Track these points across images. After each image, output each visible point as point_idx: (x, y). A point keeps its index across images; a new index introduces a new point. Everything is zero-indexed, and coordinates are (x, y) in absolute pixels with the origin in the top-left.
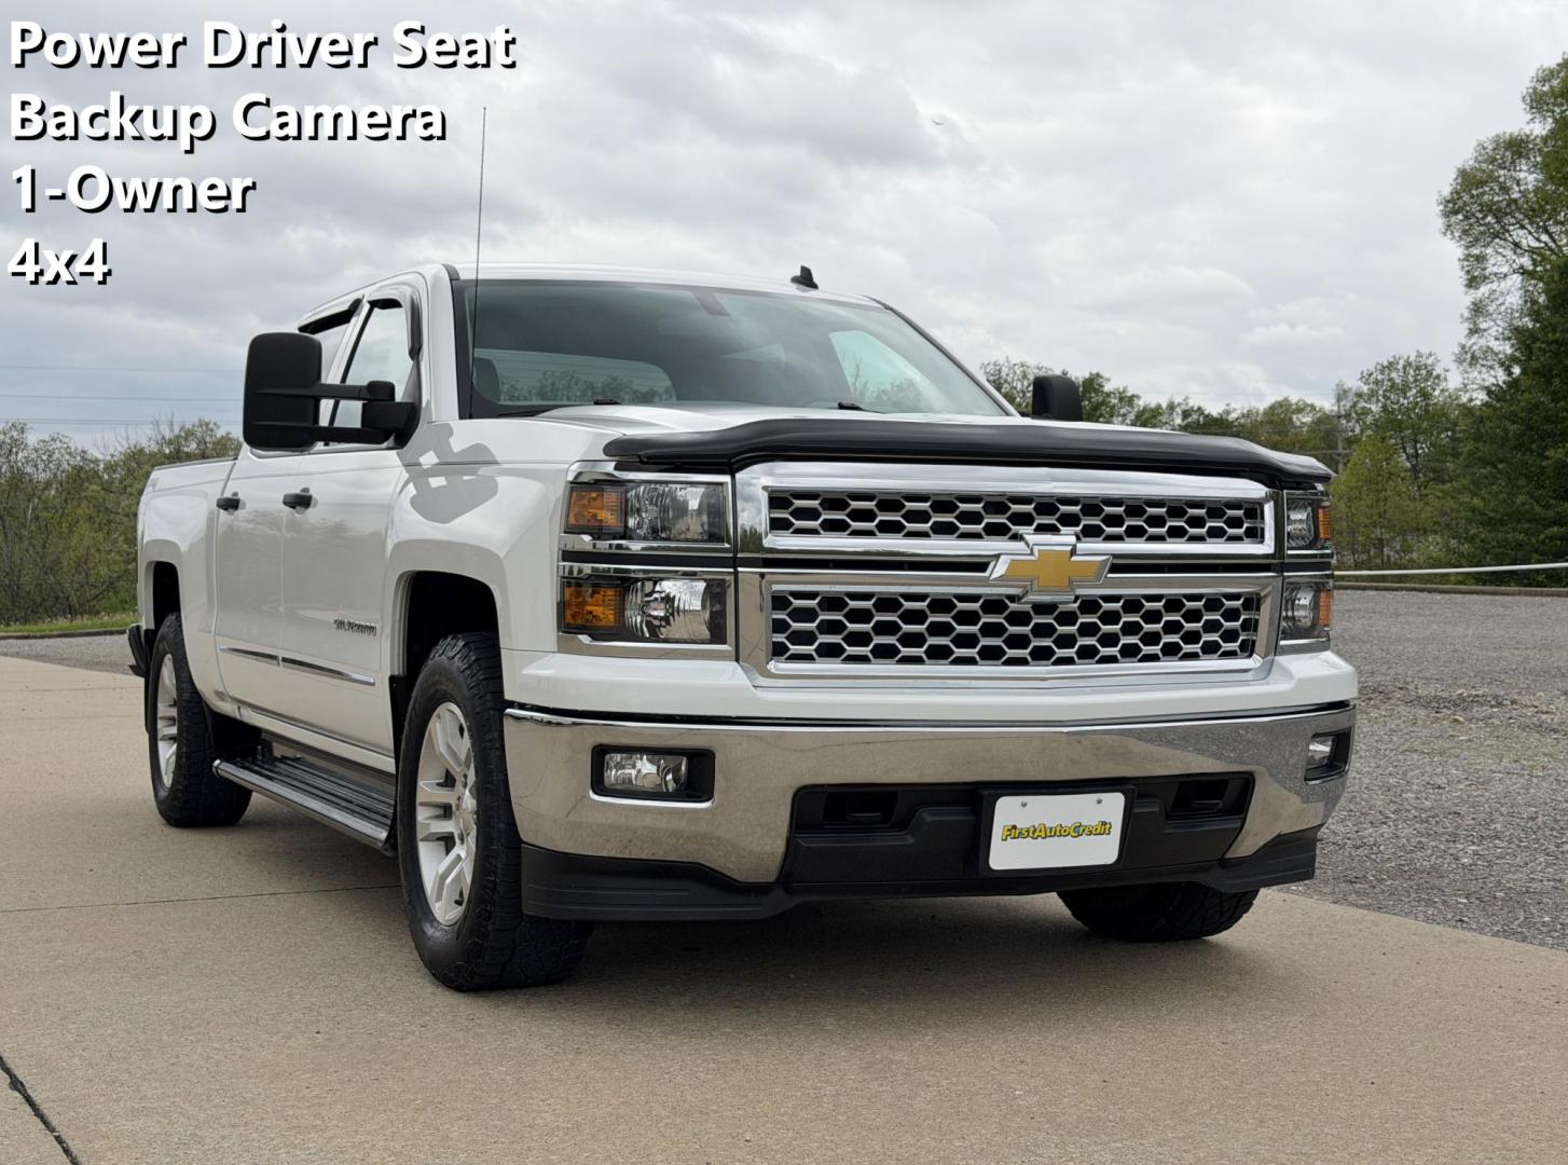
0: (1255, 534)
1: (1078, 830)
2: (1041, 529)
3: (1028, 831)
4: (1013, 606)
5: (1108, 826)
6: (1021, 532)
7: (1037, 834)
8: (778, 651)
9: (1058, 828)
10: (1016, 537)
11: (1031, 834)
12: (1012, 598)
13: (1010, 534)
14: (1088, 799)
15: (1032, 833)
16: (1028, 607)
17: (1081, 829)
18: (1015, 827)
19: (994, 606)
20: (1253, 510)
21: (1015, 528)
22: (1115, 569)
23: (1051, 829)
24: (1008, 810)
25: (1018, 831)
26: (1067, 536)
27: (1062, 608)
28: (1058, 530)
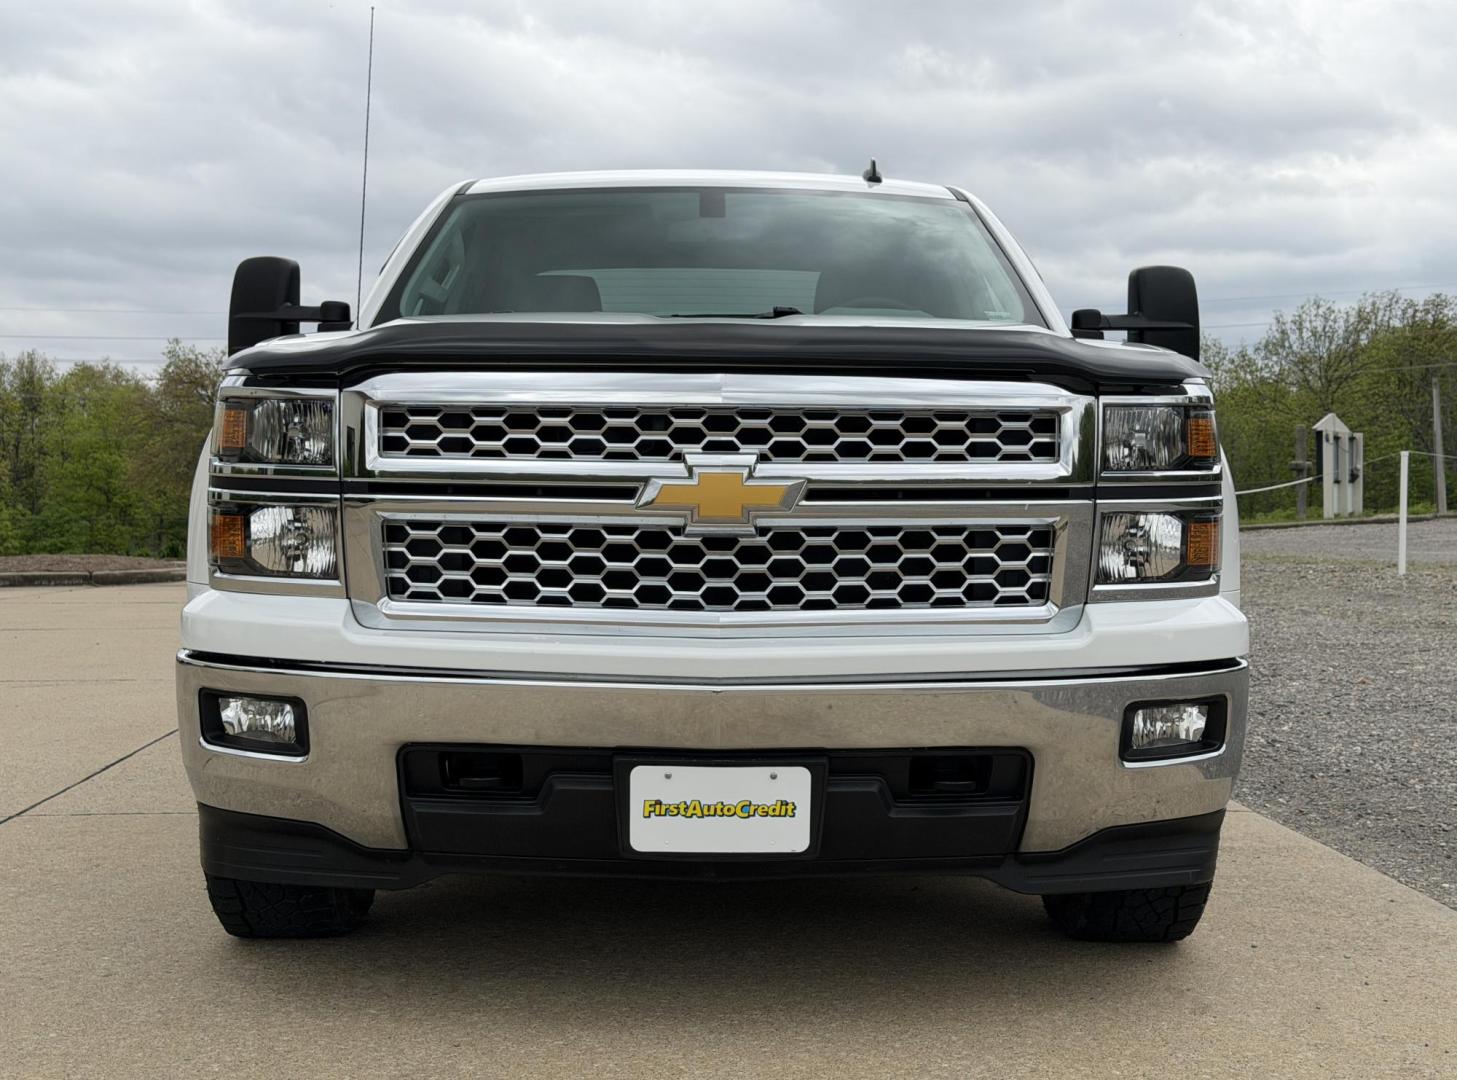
0: (1049, 451)
1: (748, 810)
2: (712, 448)
3: (678, 808)
4: (677, 539)
5: (790, 807)
6: (685, 451)
7: (690, 811)
8: (396, 588)
9: (719, 807)
10: (678, 457)
11: (682, 812)
12: (677, 531)
13: (672, 453)
14: (761, 773)
15: (684, 810)
16: (696, 541)
17: (752, 808)
18: (659, 803)
19: (653, 538)
20: (1047, 421)
21: (677, 447)
22: (813, 495)
23: (709, 807)
24: (645, 782)
25: (664, 808)
26: (747, 456)
27: (744, 542)
28: (738, 449)
